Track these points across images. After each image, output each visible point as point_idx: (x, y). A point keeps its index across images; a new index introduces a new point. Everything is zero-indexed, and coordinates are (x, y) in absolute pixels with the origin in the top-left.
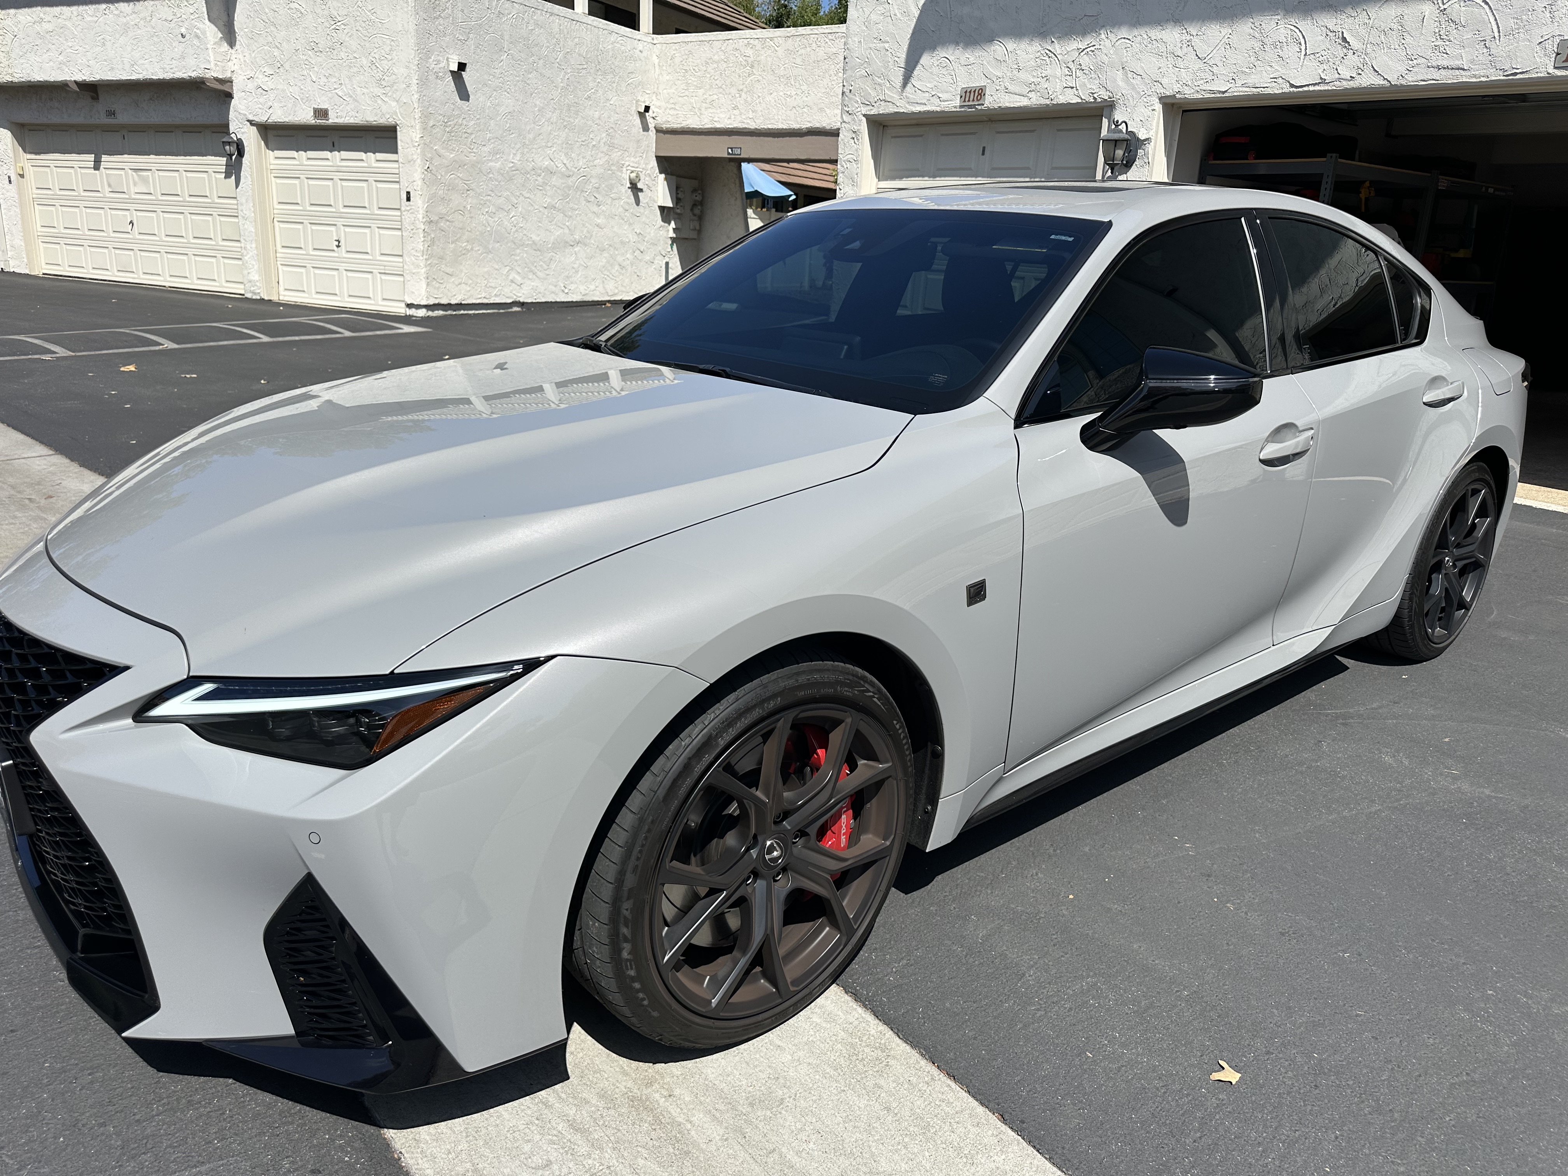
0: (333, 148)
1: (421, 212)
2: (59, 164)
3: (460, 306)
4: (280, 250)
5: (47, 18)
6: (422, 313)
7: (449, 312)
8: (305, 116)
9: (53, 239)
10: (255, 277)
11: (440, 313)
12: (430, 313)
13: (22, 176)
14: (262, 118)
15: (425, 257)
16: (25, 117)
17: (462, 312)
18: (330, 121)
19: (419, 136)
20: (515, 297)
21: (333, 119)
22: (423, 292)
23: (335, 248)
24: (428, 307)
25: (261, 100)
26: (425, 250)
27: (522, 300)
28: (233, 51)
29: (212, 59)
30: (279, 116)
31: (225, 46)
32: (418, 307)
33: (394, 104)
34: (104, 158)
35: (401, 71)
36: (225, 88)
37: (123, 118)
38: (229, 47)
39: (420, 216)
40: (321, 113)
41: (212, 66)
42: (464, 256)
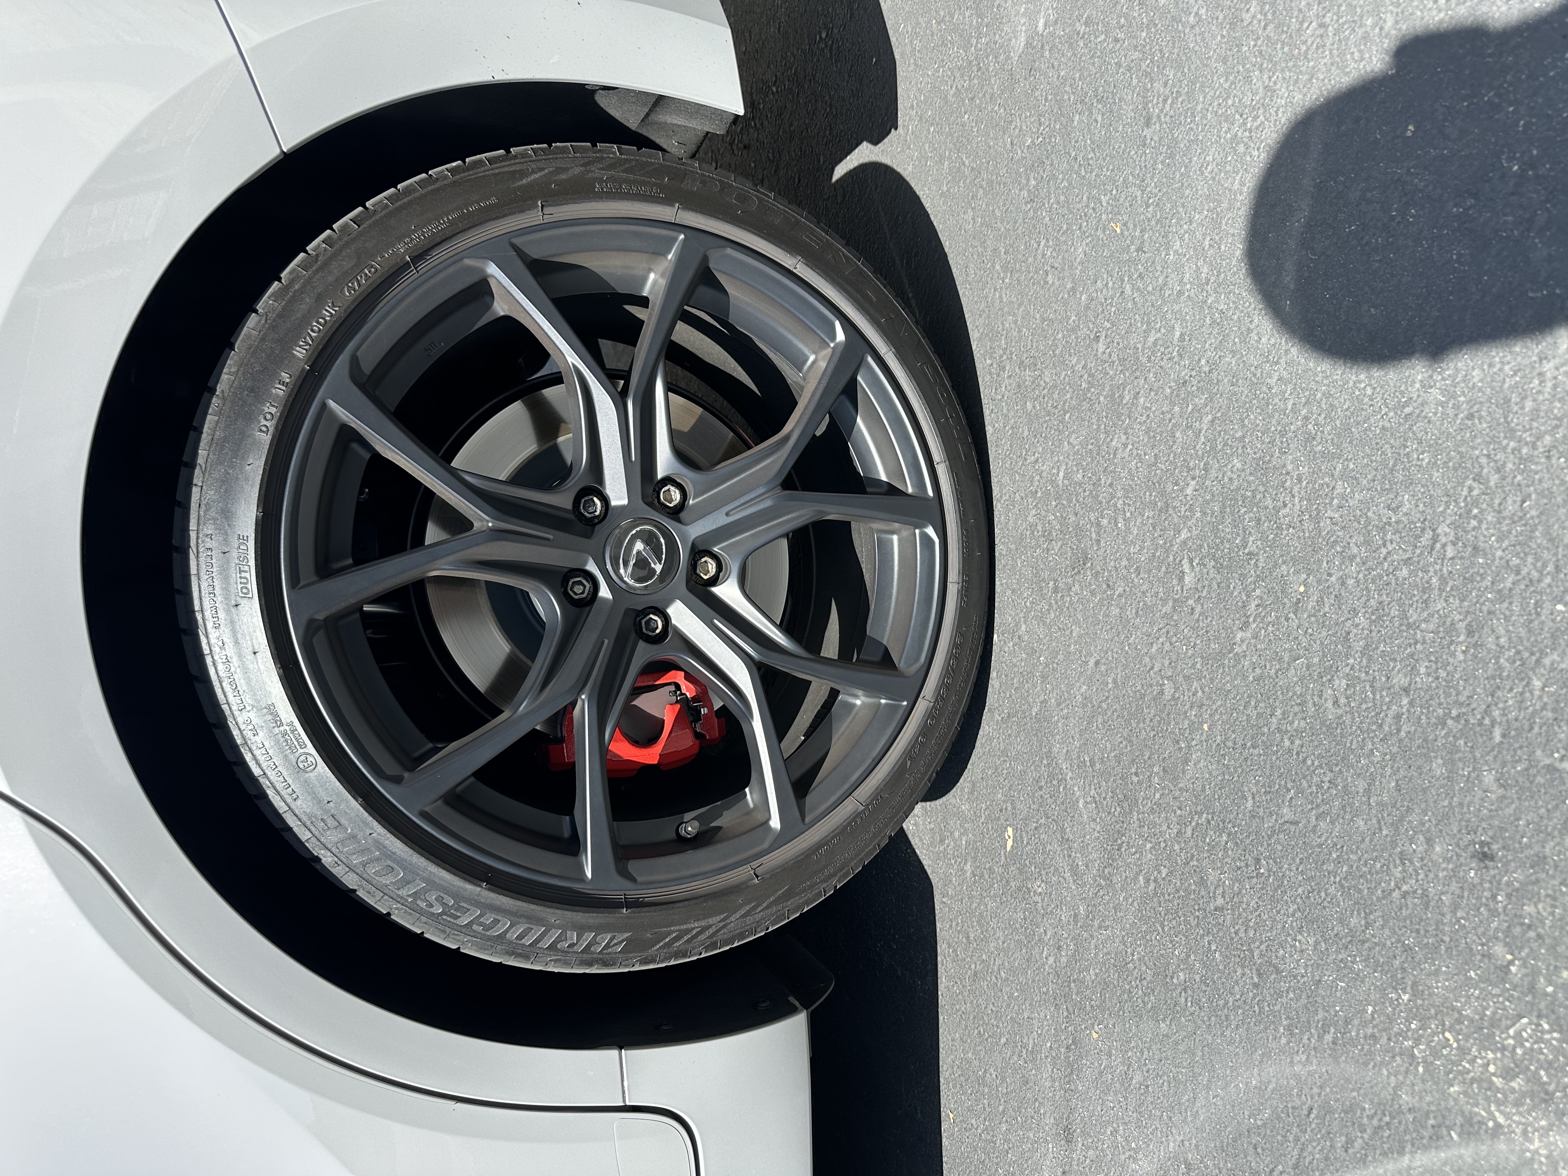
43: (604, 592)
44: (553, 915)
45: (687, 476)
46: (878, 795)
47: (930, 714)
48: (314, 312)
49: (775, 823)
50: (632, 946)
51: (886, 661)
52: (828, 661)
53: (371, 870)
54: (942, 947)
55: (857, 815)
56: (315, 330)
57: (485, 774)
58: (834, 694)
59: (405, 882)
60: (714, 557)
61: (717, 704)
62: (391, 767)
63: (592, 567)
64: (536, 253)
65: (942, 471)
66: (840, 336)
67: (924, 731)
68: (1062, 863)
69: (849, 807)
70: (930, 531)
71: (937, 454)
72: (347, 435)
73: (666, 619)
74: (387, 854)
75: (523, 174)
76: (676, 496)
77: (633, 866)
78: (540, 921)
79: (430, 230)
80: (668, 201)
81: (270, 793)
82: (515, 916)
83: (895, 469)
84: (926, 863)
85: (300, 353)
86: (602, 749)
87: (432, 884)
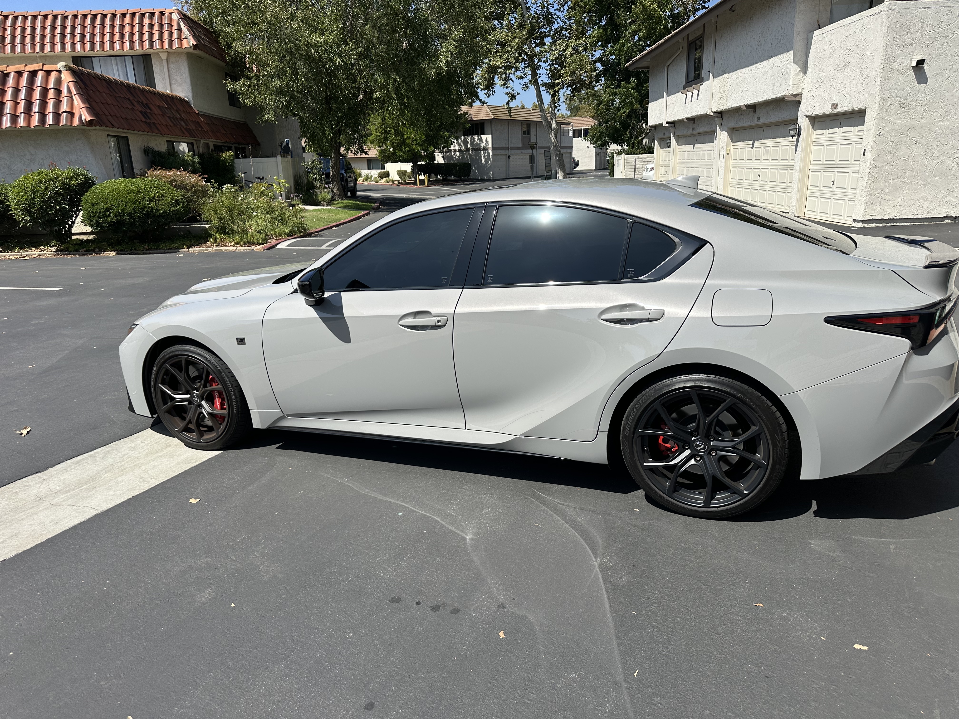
0: (840, 126)
1: (869, 161)
2: (741, 147)
3: (893, 220)
4: (809, 188)
5: (741, 74)
6: (860, 225)
7: (883, 224)
8: (827, 110)
9: (734, 185)
10: (794, 203)
11: (875, 225)
12: (866, 225)
13: (728, 154)
14: (809, 114)
15: (867, 190)
16: (732, 125)
17: (895, 224)
18: (838, 110)
19: (876, 113)
20: (948, 213)
21: (840, 109)
22: (862, 212)
23: (832, 186)
24: (863, 221)
25: (812, 103)
26: (868, 185)
27: (954, 216)
28: (805, 77)
29: (791, 84)
30: (818, 111)
31: (802, 74)
32: (858, 221)
33: (866, 95)
34: (756, 142)
35: (873, 74)
36: (797, 99)
37: (763, 121)
38: (803, 75)
39: (868, 164)
40: (835, 106)
41: (790, 88)
42: (903, 188)
43: (693, 438)
44: (633, 424)
45: (717, 457)
46: (649, 484)
47: (664, 498)
48: (748, 398)
49: (645, 464)
50: (626, 436)
51: (675, 491)
52: (676, 479)
53: (645, 397)
54: (613, 493)
55: (645, 480)
56: (744, 398)
57: (659, 415)
58: (670, 479)
59: (642, 401)
60: (700, 460)
61: (671, 455)
62: (662, 402)
63: (699, 437)
64: (761, 435)
65: (716, 509)
66: (745, 492)
67: (660, 496)
68: (632, 517)
69: (647, 479)
70: (702, 505)
71: (719, 509)
72: (725, 400)
73: (688, 449)
74: (648, 399)
75: (778, 435)
76: (714, 454)
77: (640, 438)
78: (632, 422)
79: (764, 418)
80: (773, 462)
81: (660, 383)
82: (634, 418)
83: (717, 499)
84: (631, 493)
85: (739, 395)
86: (663, 435)
87: (641, 406)
